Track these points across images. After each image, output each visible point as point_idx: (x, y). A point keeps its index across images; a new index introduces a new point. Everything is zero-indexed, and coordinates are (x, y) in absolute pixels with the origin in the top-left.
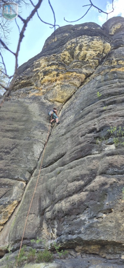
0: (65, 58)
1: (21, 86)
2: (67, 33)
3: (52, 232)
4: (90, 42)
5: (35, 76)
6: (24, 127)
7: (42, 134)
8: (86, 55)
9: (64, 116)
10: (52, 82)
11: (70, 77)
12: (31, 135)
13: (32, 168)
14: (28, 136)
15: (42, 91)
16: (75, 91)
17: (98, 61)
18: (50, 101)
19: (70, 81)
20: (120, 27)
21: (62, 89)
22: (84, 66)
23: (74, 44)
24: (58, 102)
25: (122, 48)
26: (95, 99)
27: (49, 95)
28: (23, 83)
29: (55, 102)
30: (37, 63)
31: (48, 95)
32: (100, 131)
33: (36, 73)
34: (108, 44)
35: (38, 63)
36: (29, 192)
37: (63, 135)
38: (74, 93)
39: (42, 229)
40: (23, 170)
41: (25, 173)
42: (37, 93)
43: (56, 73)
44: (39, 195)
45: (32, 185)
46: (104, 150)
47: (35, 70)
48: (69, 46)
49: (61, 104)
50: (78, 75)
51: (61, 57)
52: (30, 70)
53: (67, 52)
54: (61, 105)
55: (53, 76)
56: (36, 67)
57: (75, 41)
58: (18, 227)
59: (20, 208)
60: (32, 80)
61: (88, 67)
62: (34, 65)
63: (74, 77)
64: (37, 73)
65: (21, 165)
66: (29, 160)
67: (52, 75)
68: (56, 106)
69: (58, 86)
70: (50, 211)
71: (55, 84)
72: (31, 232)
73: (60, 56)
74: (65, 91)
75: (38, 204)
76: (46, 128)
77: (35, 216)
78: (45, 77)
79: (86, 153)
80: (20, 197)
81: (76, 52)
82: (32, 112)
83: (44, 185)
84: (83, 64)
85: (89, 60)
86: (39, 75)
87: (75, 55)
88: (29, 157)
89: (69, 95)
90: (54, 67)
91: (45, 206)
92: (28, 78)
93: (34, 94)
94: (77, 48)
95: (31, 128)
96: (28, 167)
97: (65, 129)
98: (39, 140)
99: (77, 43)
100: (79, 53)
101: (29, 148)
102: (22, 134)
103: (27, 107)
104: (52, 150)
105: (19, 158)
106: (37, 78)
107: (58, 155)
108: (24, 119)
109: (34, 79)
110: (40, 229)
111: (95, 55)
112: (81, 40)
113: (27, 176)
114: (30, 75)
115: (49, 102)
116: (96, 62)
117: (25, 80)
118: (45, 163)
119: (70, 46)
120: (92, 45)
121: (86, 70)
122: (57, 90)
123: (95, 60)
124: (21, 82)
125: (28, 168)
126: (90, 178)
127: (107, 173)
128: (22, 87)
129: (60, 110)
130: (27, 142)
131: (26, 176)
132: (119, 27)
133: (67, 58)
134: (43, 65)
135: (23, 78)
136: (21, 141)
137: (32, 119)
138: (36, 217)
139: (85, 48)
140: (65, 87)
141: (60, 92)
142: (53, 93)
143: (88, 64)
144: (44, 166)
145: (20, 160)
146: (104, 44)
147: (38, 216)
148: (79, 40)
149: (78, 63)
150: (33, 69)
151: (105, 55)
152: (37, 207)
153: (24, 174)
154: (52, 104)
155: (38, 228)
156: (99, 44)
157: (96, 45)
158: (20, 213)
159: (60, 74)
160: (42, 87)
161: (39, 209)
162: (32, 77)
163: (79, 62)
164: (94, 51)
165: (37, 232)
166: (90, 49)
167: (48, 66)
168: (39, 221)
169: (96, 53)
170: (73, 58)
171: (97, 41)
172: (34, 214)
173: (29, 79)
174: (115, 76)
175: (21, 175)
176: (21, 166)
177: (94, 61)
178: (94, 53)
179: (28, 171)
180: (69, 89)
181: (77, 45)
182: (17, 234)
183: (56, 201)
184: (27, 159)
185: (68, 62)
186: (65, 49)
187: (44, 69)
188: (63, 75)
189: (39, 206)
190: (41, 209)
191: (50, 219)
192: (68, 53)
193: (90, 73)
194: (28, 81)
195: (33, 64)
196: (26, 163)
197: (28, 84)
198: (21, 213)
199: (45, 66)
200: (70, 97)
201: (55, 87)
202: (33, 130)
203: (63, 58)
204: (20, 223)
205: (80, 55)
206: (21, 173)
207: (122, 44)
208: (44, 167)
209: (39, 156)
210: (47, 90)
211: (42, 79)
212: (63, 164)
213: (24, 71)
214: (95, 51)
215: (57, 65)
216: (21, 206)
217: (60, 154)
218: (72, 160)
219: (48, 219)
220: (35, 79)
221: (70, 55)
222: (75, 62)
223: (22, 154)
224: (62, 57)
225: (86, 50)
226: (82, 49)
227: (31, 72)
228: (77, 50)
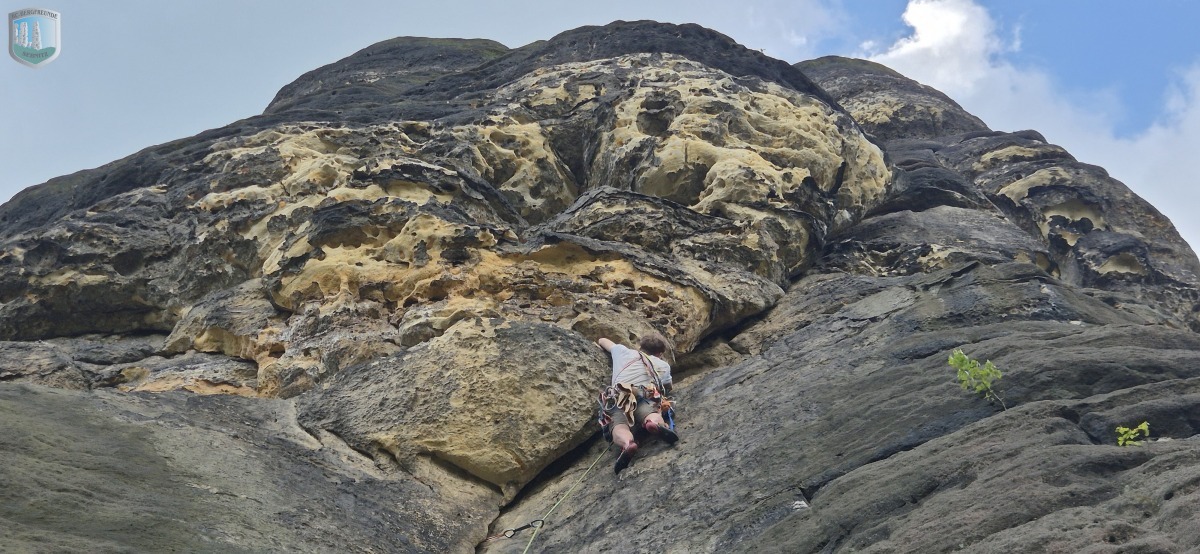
1: (36, 316)
4: (733, 90)
8: (702, 170)
10: (389, 305)
15: (274, 363)
17: (805, 232)
22: (688, 243)
27: (362, 396)
28: (60, 288)
31: (347, 394)
33: (221, 227)
34: (869, 148)
42: (217, 382)
43: (444, 228)
47: (212, 198)
48: (552, 95)
51: (474, 148)
53: (533, 126)
56: (232, 184)
60: (161, 277)
61: (729, 257)
63: (612, 293)
64: (239, 226)
71: (431, 313)
73: (472, 139)
81: (621, 132)
84: (685, 224)
85: (732, 207)
86: (250, 246)
87: (606, 158)
90: (421, 197)
92: (129, 261)
93: (188, 384)
94: (631, 109)
100: (647, 146)
106: (229, 269)
109: (191, 276)
111: (782, 185)
112: (651, 72)
114: (159, 238)
116: (787, 234)
117: (95, 271)
119: (560, 93)
120: (754, 114)
121: (712, 271)
123: (781, 221)
124: (46, 282)
128: (45, 327)
133: (528, 169)
134: (306, 171)
135: (80, 249)
139: (700, 120)
140: (540, 341)
141: (493, 375)
142: (409, 377)
143: (723, 231)
146: (841, 129)
148: (636, 70)
149: (641, 212)
150: (202, 192)
157: (786, 123)
159: (484, 253)
160: (282, 332)
162: (166, 258)
163: (649, 209)
164: (765, 155)
166: (734, 138)
167: (360, 179)
170: (578, 185)
173: (134, 266)
177: (774, 227)
178: (764, 167)
181: (631, 93)
185: (536, 202)
187: (313, 202)
188: (508, 262)
192: (542, 139)
193: (747, 304)
194: (123, 280)
195: (202, 155)
197: (108, 312)
199: (329, 178)
205: (654, 161)
220: (205, 273)
221: (552, 158)
222: (611, 199)
224: (484, 151)
225: (706, 136)
226: (673, 126)
227: (170, 215)
228: (627, 123)
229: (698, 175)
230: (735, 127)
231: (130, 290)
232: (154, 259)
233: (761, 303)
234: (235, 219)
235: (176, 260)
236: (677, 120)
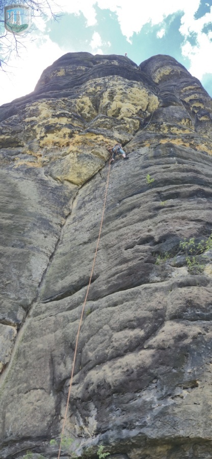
0: (82, 109)
2: (83, 66)
3: (82, 424)
4: (127, 88)
5: (28, 130)
6: (12, 222)
7: (45, 237)
8: (119, 109)
9: (83, 208)
10: (60, 146)
11: (94, 142)
12: (26, 238)
13: (28, 300)
14: (20, 241)
15: (40, 159)
16: (101, 168)
17: (139, 122)
18: (56, 179)
19: (93, 148)
20: (170, 74)
21: (79, 161)
22: (116, 127)
23: (99, 87)
24: (71, 182)
25: (174, 107)
26: (142, 187)
27: (54, 169)
28: (3, 139)
29: (66, 183)
30: (31, 108)
31: (52, 168)
32: (159, 242)
33: (29, 126)
34: (155, 98)
35: (34, 108)
36: (25, 347)
37: (85, 243)
38: (99, 171)
39: (60, 418)
40: (13, 305)
41: (17, 310)
42: (31, 162)
43: (68, 131)
44: (50, 354)
45: (30, 332)
46: (170, 275)
47: (27, 120)
48: (91, 89)
49: (76, 186)
50: (107, 140)
51: (76, 105)
52: (18, 118)
53: (88, 98)
54: (76, 188)
55: (62, 136)
56: (31, 116)
57: (102, 83)
58: (8, 415)
59: (7, 378)
60: (20, 136)
61: (123, 129)
62: (25, 111)
63: (99, 143)
64: (32, 126)
65: (9, 293)
66: (23, 284)
67: (61, 133)
68: (67, 189)
69: (71, 155)
70: (77, 384)
71: (66, 150)
72: (38, 425)
73: (76, 103)
74: (84, 164)
75: (48, 370)
76: (52, 227)
77: (43, 394)
78: (47, 135)
79: (139, 279)
80: (7, 356)
81: (104, 100)
82: (25, 196)
83: (59, 333)
84: (115, 123)
85: (125, 118)
86: (34, 130)
87: (102, 106)
88: (23, 280)
89: (91, 173)
90: (64, 121)
91: (64, 375)
92: (13, 133)
93: (26, 163)
94: (106, 95)
95: (25, 225)
96: (23, 298)
97: (88, 232)
98: (41, 249)
99: (105, 86)
100: (109, 104)
101: (22, 262)
102: (9, 236)
103: (16, 186)
104: (66, 269)
105: (5, 280)
106: (32, 135)
107: (81, 279)
108: (11, 207)
109: (25, 136)
110: (56, 418)
111: (135, 111)
112: (111, 83)
113: (20, 315)
114: (18, 128)
115: (54, 180)
116: (135, 123)
117: (8, 135)
118: (55, 292)
119: (93, 89)
120: (131, 94)
121: (120, 134)
122: (71, 162)
123: (134, 120)
125: (21, 301)
126: (155, 325)
127: (184, 317)
128: (1, 146)
129: (74, 198)
130: (19, 250)
131: (18, 315)
132: (167, 74)
133: (87, 108)
134: (43, 114)
135: (4, 131)
136: (7, 248)
137: (26, 209)
138: (46, 395)
139: (120, 97)
140: (84, 157)
141: (76, 165)
142: (62, 165)
143: (122, 124)
144: (52, 297)
145: (7, 284)
146: (149, 95)
147: (50, 393)
148: (109, 82)
149: (107, 121)
150: (25, 118)
151: (149, 114)
152: (47, 375)
153: (15, 312)
154: (61, 185)
155: (52, 416)
156: (141, 95)
157: (138, 95)
158: (9, 387)
159: (76, 135)
160: (41, 152)
161: (50, 379)
163: (109, 120)
164: (133, 104)
165: (51, 424)
166: (126, 100)
167: (54, 116)
168: (54, 403)
169: (136, 109)
170: (97, 110)
171: (139, 89)
172: (41, 389)
173: (15, 134)
174: (171, 152)
175: (9, 313)
176: (8, 295)
177: (133, 122)
178: (132, 108)
179: (21, 305)
180: (92, 163)
181: (106, 90)
182: (8, 429)
183: (91, 366)
184: (20, 283)
185: (89, 115)
186: (84, 93)
187: (45, 121)
188: (81, 137)
189: (50, 373)
190: (57, 379)
191: (79, 399)
192: (89, 101)
193: (126, 141)
194: (13, 137)
195: (24, 108)
196: (19, 291)
197: (12, 143)
198: (11, 388)
199: (48, 116)
200: (92, 177)
201: (66, 155)
202: (29, 230)
203: (79, 107)
204: (12, 408)
205: (110, 108)
206: (9, 309)
207: (175, 102)
208: (53, 299)
209: (41, 278)
210: (50, 159)
211: (42, 138)
212: (96, 296)
213: (5, 118)
214: (135, 104)
215: (70, 117)
216: (9, 374)
217: (85, 277)
218: (112, 290)
219: (75, 399)
220: (27, 136)
221: (91, 105)
222: (101, 118)
223: (10, 273)
224: (78, 105)
225: (121, 100)
226: (114, 99)
227: (20, 122)
228: (106, 98)
229: (119, 110)
230: (127, 98)
231: (15, 139)
232: (18, 132)
233: (129, 140)
234: (32, 125)
235: (22, 133)
236: (115, 97)
